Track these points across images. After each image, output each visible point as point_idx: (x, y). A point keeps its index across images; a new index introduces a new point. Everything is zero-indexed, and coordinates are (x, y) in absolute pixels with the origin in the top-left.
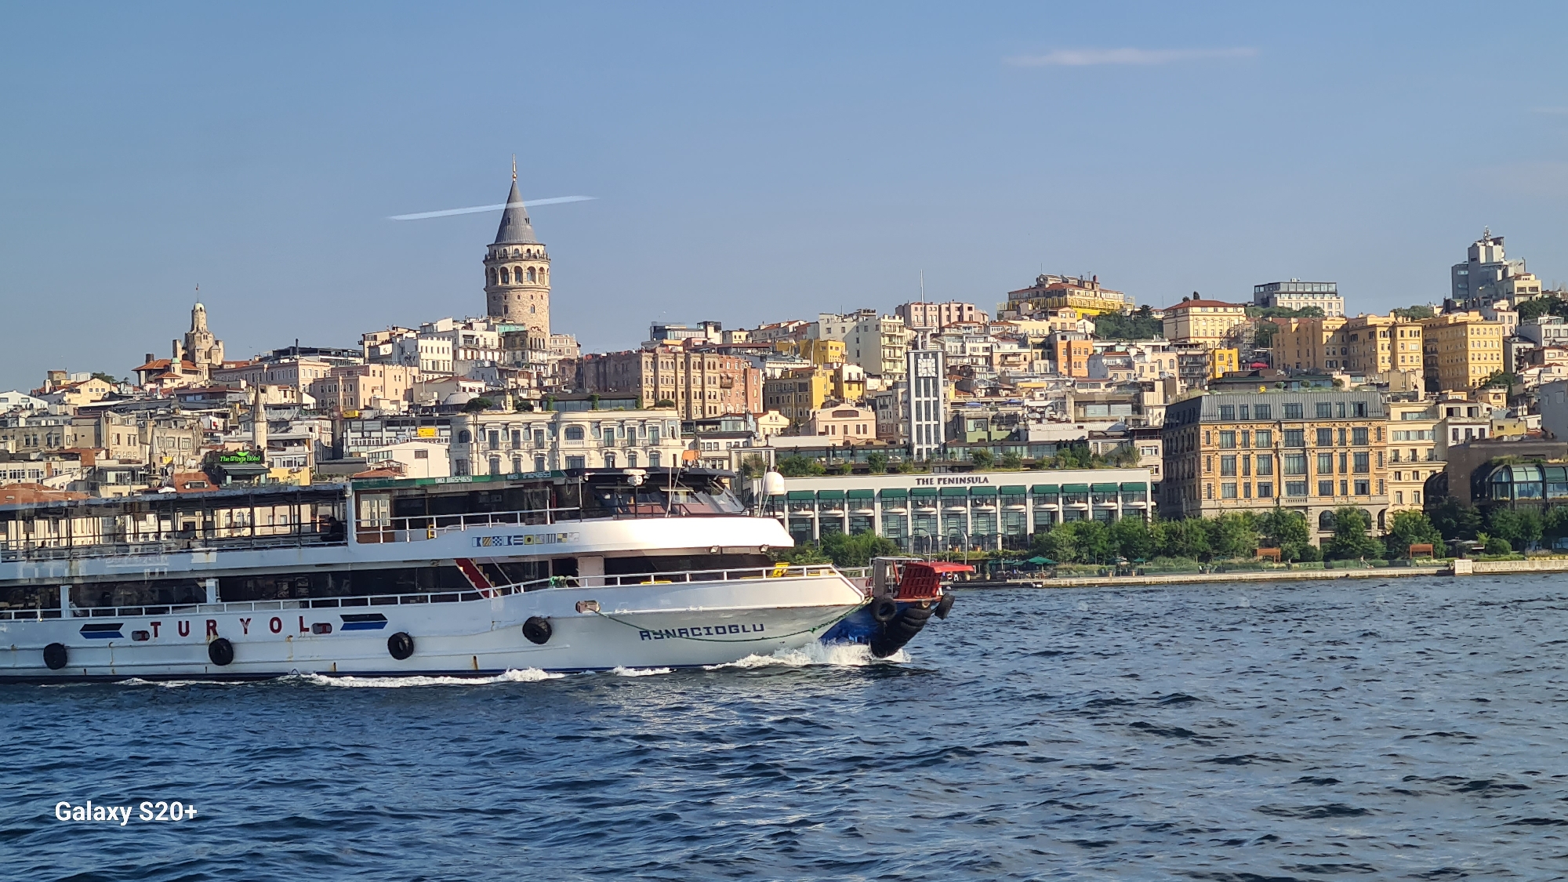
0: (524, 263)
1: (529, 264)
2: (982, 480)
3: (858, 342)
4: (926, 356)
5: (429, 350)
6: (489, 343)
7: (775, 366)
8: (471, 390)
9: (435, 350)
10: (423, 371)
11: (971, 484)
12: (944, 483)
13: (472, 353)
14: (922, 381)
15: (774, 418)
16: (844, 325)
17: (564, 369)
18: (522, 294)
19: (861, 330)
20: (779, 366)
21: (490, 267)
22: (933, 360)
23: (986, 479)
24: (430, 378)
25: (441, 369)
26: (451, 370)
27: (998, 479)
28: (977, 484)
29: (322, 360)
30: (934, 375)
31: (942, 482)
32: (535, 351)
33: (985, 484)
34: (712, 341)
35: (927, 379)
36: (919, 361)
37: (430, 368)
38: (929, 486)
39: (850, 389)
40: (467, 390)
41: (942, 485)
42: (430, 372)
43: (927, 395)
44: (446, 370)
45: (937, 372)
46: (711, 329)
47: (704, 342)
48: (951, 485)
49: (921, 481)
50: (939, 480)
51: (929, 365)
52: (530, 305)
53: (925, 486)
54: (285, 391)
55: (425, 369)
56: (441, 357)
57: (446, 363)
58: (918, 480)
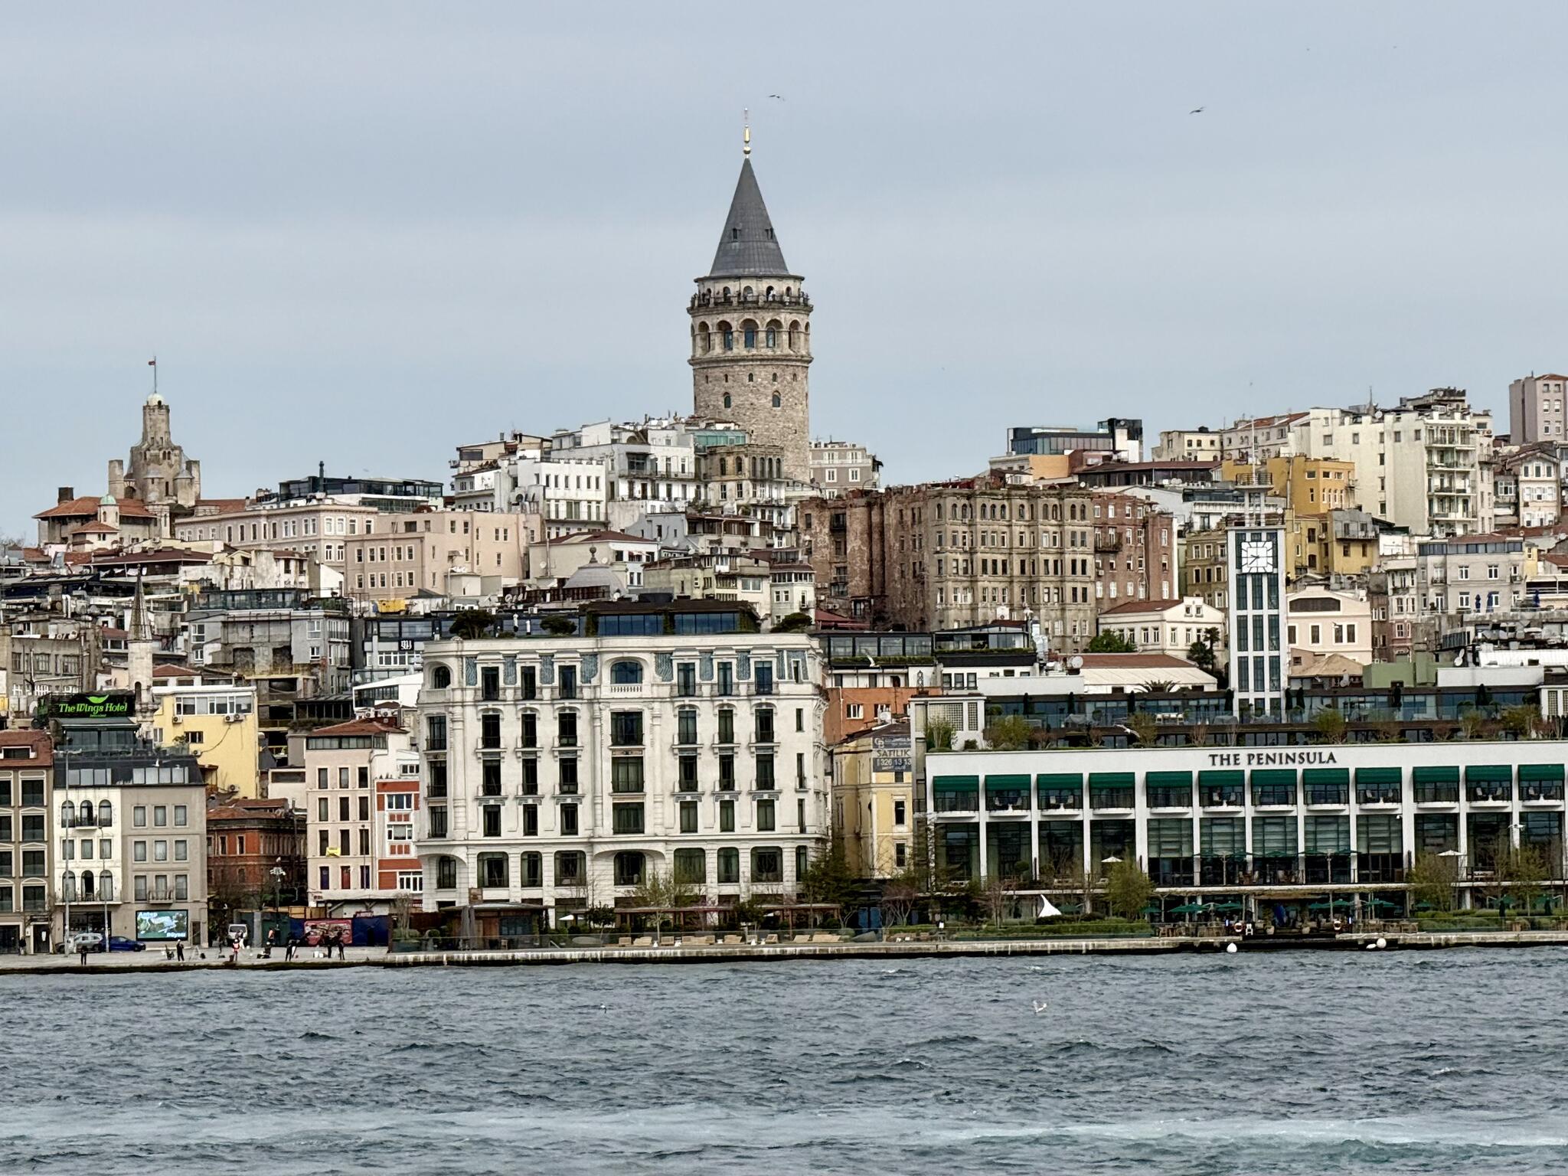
0: (761, 314)
1: (768, 316)
2: (1325, 758)
3: (1382, 462)
4: (1257, 537)
5: (561, 481)
6: (675, 468)
7: (1211, 509)
8: (632, 557)
9: (573, 482)
10: (549, 521)
11: (1306, 765)
12: (1259, 763)
13: (644, 486)
14: (1249, 580)
15: (1193, 611)
16: (1356, 428)
17: (808, 516)
18: (756, 371)
19: (1389, 440)
20: (1218, 509)
21: (699, 320)
22: (1269, 545)
23: (1331, 757)
24: (563, 533)
25: (584, 517)
26: (602, 519)
27: (1353, 757)
28: (1316, 766)
29: (364, 502)
30: (1269, 569)
31: (1254, 761)
32: (763, 482)
33: (1331, 765)
34: (1123, 455)
35: (1257, 577)
36: (1244, 545)
37: (563, 516)
38: (1232, 767)
39: (1346, 554)
40: (626, 558)
41: (1255, 766)
42: (563, 522)
43: (1258, 605)
44: (594, 518)
45: (1275, 565)
46: (1121, 435)
47: (1107, 458)
48: (1271, 766)
49: (1218, 760)
50: (1250, 756)
51: (1262, 552)
52: (770, 392)
53: (1225, 767)
54: (287, 562)
55: (553, 516)
56: (584, 494)
57: (594, 505)
58: (1213, 756)
